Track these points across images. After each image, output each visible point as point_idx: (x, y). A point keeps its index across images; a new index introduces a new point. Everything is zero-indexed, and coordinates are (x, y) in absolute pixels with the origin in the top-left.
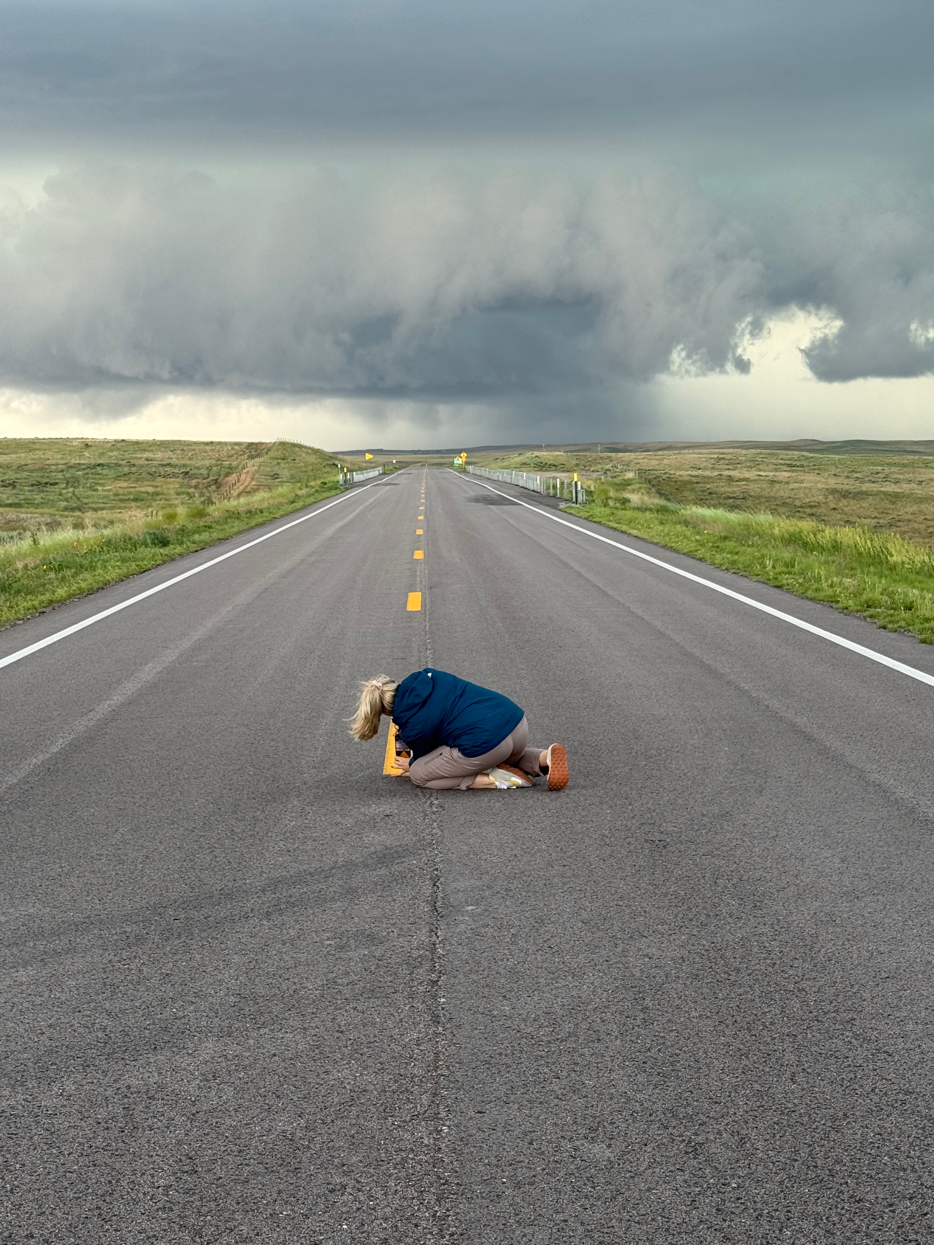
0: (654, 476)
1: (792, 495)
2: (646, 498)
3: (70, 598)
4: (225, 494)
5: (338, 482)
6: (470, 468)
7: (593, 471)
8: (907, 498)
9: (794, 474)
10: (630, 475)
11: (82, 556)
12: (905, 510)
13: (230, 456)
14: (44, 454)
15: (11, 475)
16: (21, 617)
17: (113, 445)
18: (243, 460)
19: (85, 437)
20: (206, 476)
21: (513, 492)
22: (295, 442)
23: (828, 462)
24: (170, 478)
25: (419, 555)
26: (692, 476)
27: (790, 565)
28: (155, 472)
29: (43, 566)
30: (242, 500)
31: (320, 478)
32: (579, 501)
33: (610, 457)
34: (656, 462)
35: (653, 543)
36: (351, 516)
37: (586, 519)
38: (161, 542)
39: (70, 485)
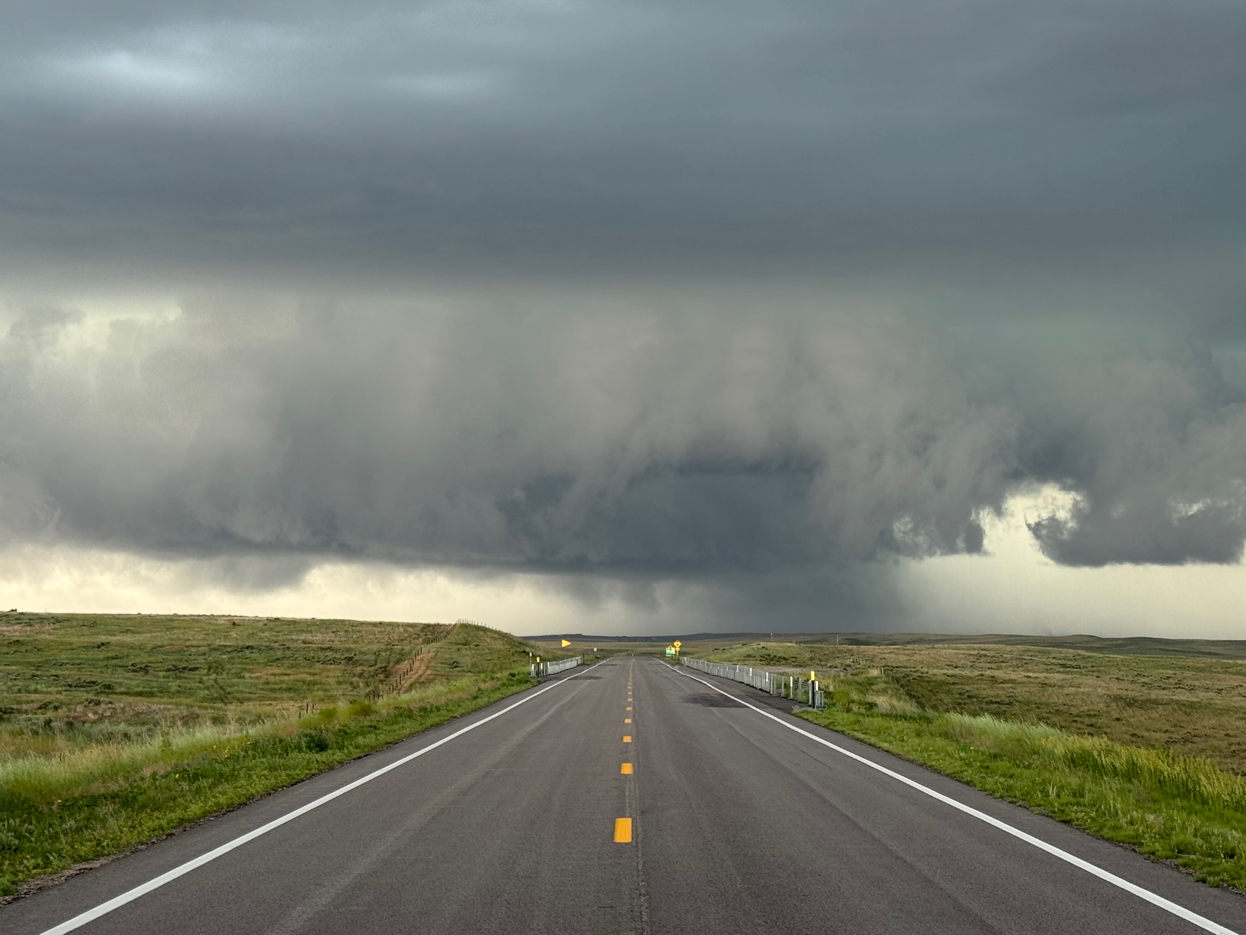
0: (903, 674)
1: (1068, 702)
2: (895, 702)
3: (205, 816)
4: (395, 685)
5: (529, 674)
6: (685, 659)
7: (830, 667)
8: (1205, 709)
9: (1069, 677)
10: (875, 672)
11: (222, 763)
12: (1203, 723)
13: (403, 640)
14: (183, 633)
15: (143, 659)
16: (144, 840)
17: (265, 625)
18: (417, 645)
19: (232, 614)
20: (373, 663)
21: (737, 692)
22: (480, 624)
23: (1109, 663)
24: (331, 664)
25: (627, 769)
26: (948, 676)
27: (1079, 793)
28: (313, 657)
29: (175, 773)
30: (415, 694)
31: (506, 669)
32: (816, 704)
33: (851, 650)
34: (905, 658)
35: (908, 760)
36: (544, 718)
37: (825, 727)
38: (317, 746)
39: (212, 671)
